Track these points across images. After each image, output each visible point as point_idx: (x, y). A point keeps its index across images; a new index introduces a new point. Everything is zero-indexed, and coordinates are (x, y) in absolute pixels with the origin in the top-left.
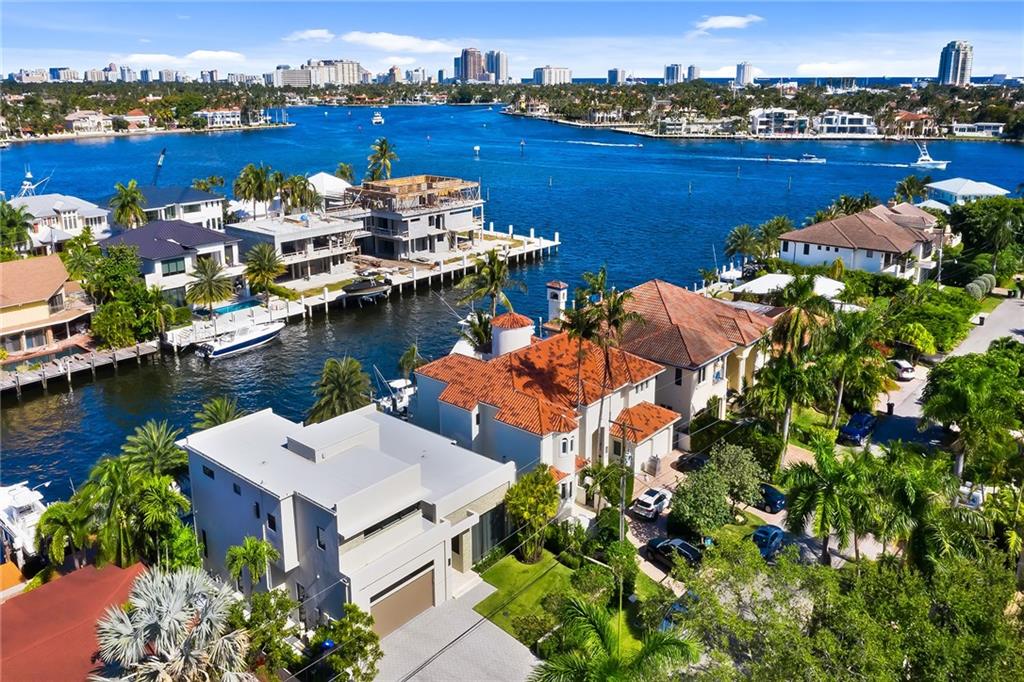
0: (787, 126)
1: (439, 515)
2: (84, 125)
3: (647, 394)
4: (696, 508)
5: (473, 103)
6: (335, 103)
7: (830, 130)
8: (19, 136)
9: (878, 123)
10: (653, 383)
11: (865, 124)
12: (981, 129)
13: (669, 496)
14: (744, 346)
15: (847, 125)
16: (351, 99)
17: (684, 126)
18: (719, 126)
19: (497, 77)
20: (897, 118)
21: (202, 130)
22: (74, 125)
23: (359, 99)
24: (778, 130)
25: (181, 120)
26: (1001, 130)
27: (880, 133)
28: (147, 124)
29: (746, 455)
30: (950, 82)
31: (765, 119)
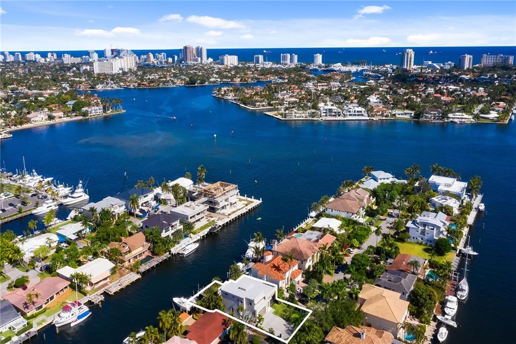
0: (333, 114)
1: (266, 298)
2: (36, 119)
3: (296, 267)
4: (307, 292)
5: (196, 84)
6: (132, 87)
7: (350, 115)
8: (10, 127)
9: (368, 112)
10: (297, 265)
11: (363, 113)
12: (406, 114)
13: (302, 289)
14: (315, 253)
15: (356, 113)
16: (139, 85)
17: (294, 114)
18: (307, 114)
19: (201, 59)
20: (375, 110)
21: (87, 118)
22: (32, 119)
23: (143, 84)
24: (330, 116)
25: (77, 113)
26: (413, 115)
27: (369, 116)
28: (62, 116)
29: (315, 281)
30: (405, 67)
31: (325, 111)
